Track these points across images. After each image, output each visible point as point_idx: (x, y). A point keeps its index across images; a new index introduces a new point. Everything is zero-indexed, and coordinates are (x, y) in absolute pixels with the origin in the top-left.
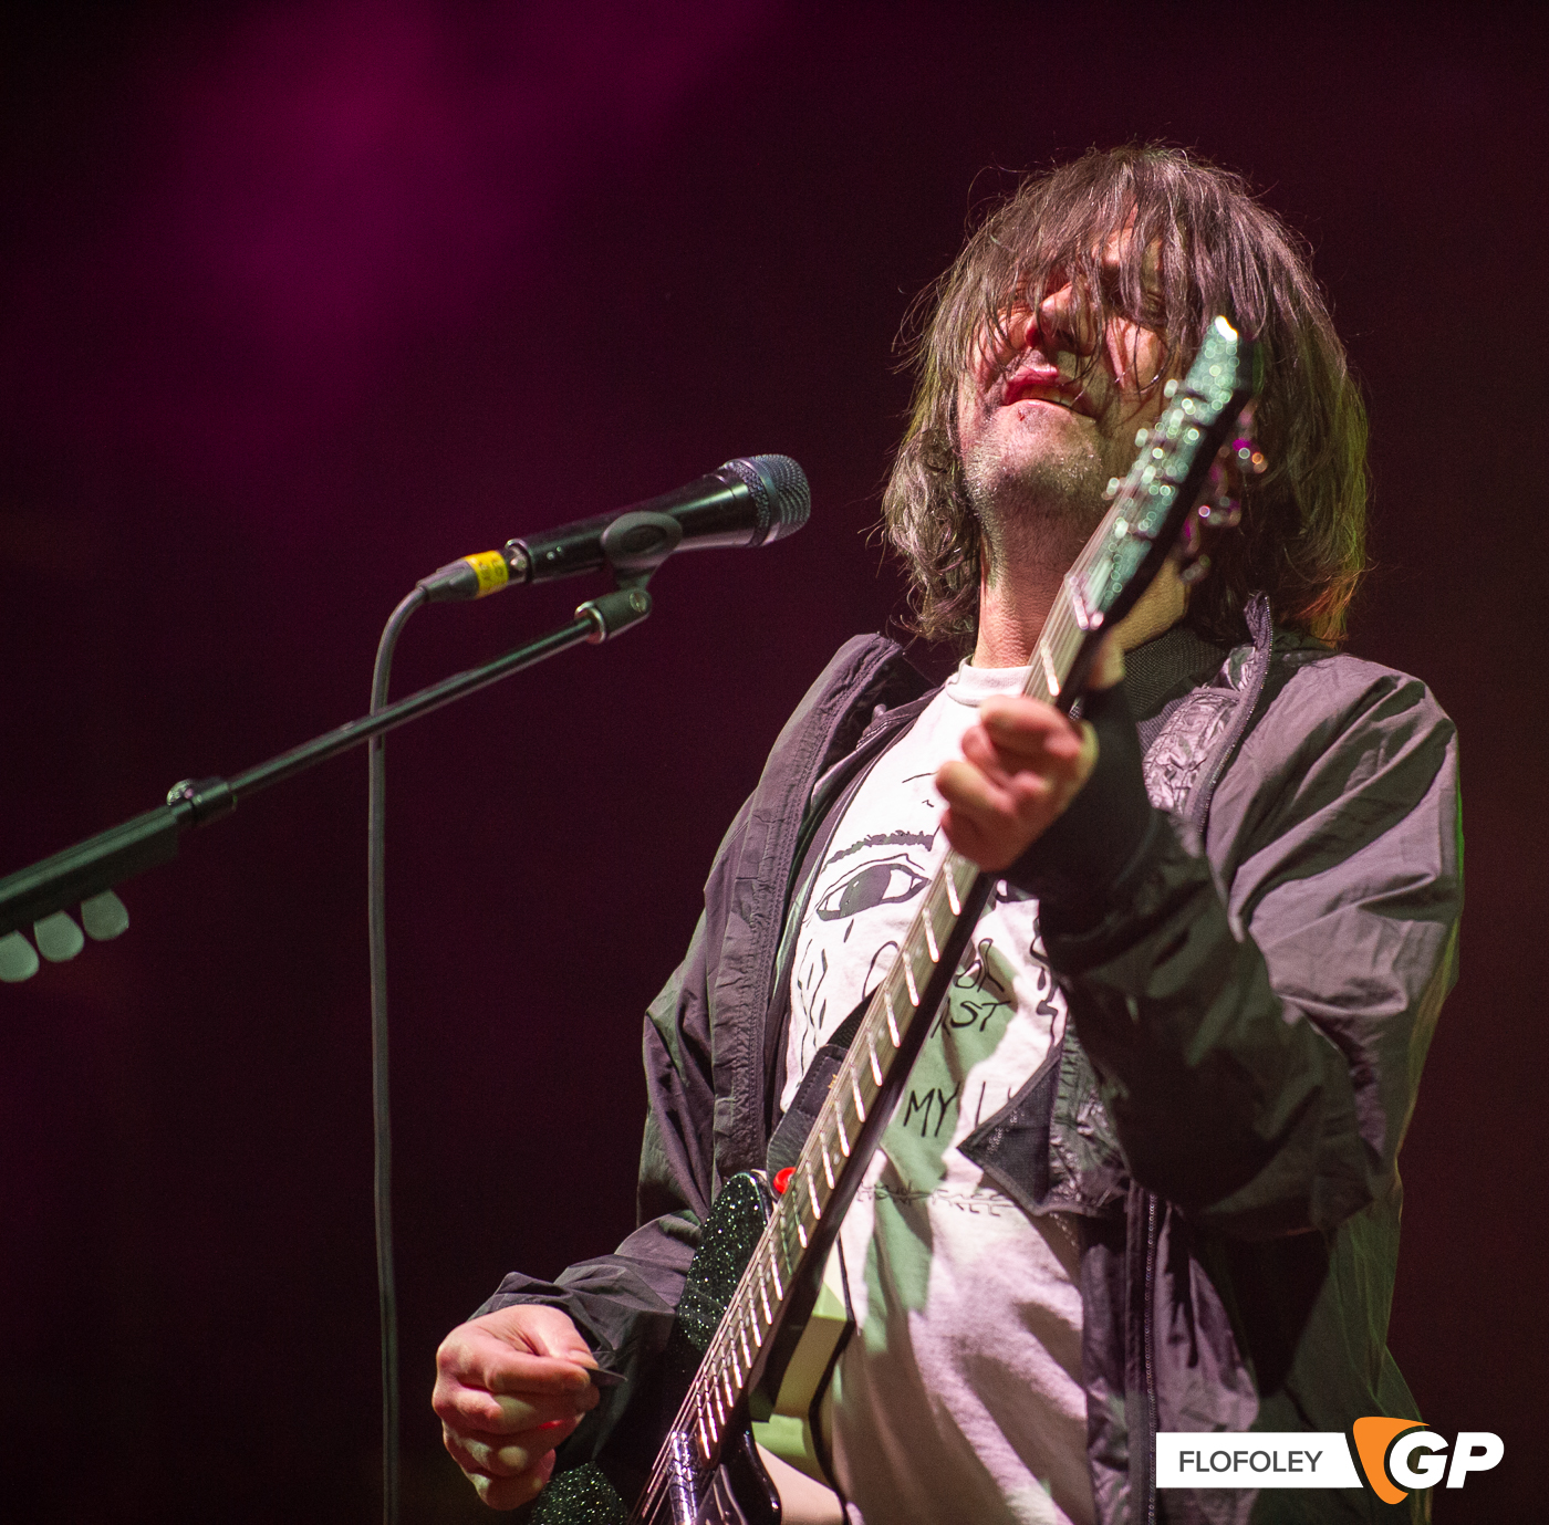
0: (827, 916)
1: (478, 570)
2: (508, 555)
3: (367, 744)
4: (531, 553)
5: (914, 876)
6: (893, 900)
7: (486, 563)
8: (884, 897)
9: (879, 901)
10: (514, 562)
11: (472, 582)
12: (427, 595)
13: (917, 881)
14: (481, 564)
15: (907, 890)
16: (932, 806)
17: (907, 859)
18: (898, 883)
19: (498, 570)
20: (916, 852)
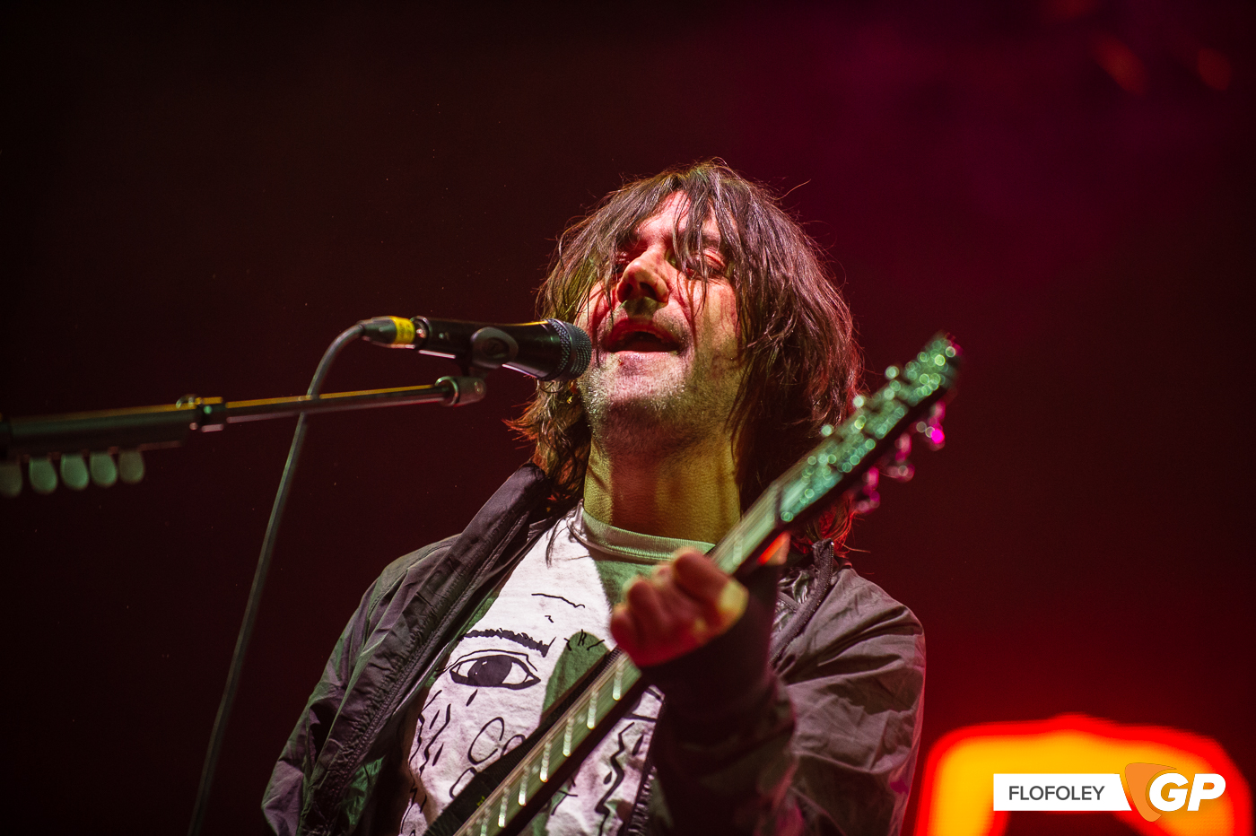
0: (457, 678)
1: (398, 327)
2: (417, 327)
3: (298, 416)
4: (430, 329)
5: (529, 674)
6: (509, 686)
7: (402, 324)
8: (504, 682)
9: (499, 684)
10: (420, 331)
11: (391, 335)
12: (364, 332)
13: (530, 678)
14: (401, 325)
15: (521, 682)
16: (552, 622)
17: (527, 659)
18: (516, 675)
19: (410, 332)
20: (534, 654)
